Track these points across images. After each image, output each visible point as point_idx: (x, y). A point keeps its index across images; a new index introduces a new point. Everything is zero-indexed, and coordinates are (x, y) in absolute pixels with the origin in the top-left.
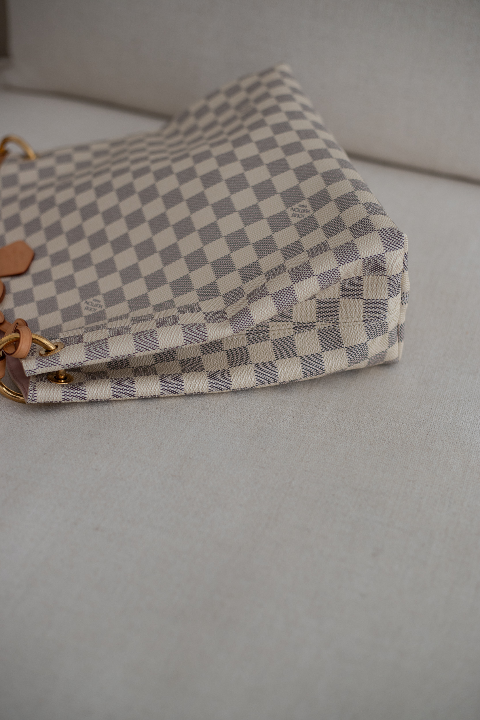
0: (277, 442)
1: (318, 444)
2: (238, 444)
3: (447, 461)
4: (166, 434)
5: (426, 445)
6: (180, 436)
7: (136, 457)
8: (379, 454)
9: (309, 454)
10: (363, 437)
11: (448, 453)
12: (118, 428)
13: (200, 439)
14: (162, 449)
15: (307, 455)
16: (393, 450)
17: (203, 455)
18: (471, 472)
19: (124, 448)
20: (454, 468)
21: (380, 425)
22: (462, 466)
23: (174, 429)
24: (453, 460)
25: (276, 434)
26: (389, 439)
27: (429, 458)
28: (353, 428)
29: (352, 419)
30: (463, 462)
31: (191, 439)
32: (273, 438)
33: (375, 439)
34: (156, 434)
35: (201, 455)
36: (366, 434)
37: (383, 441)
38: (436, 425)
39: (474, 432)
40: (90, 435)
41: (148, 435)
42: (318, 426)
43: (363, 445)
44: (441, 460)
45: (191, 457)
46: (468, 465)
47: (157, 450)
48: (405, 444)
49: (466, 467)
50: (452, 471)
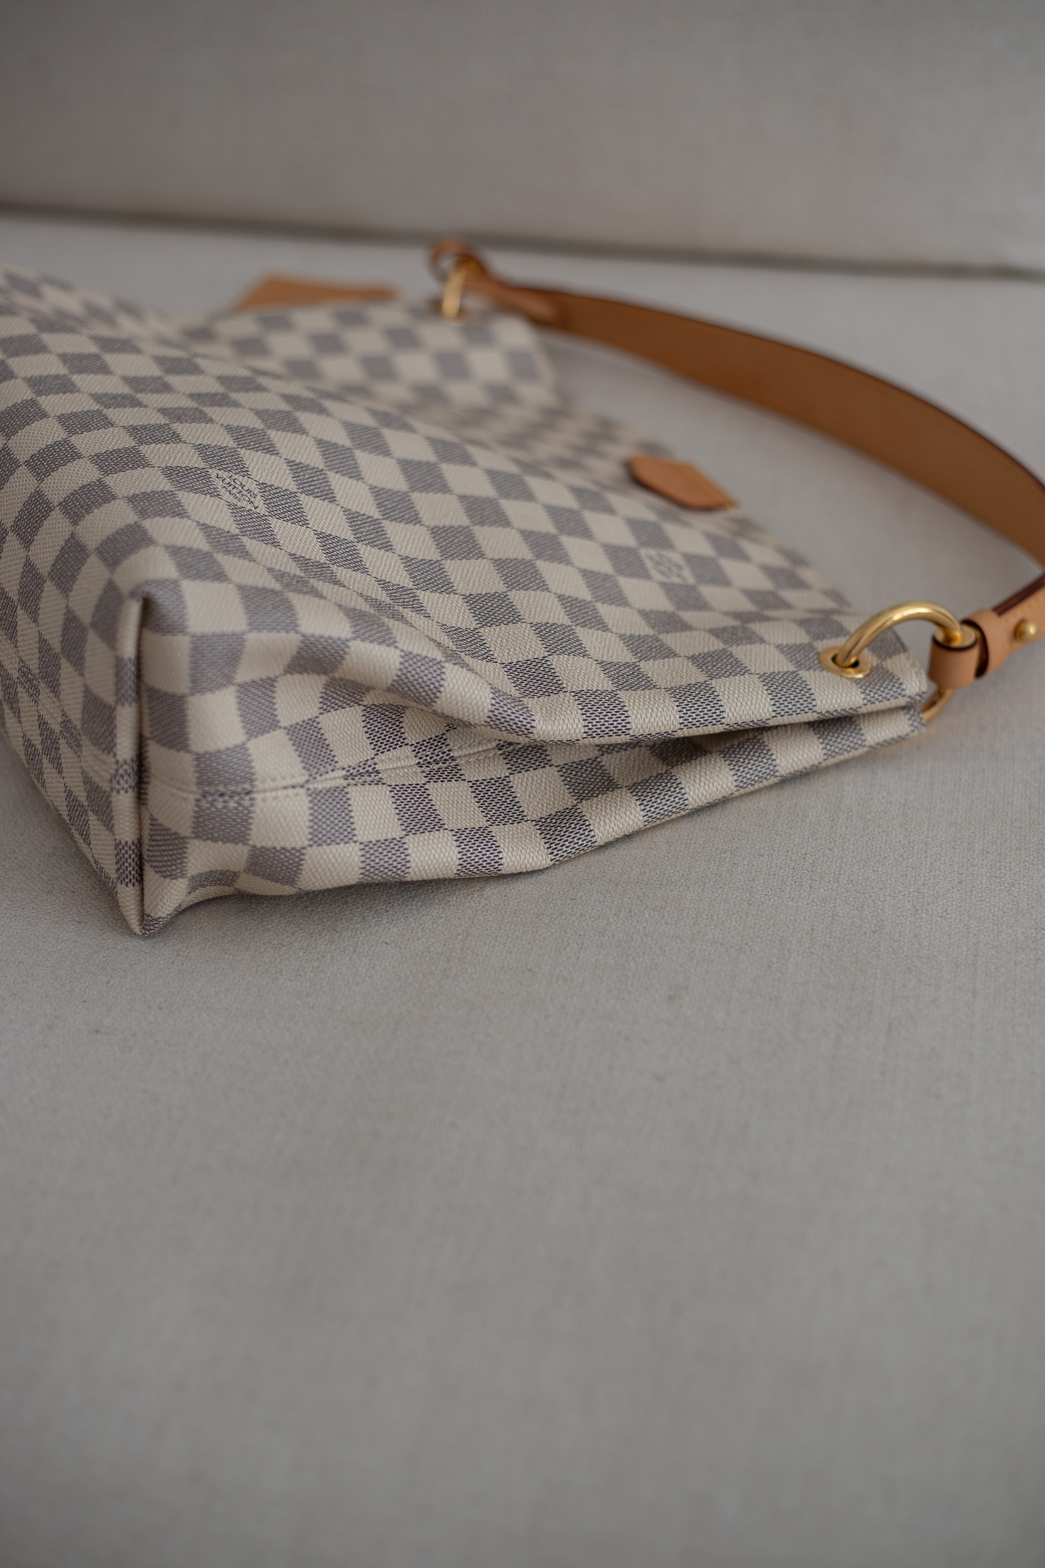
3: (796, 805)
18: (847, 819)
20: (813, 815)
22: (826, 810)
24: (808, 801)
27: (757, 805)
30: (828, 803)
44: (783, 806)
46: (839, 807)
49: (836, 811)
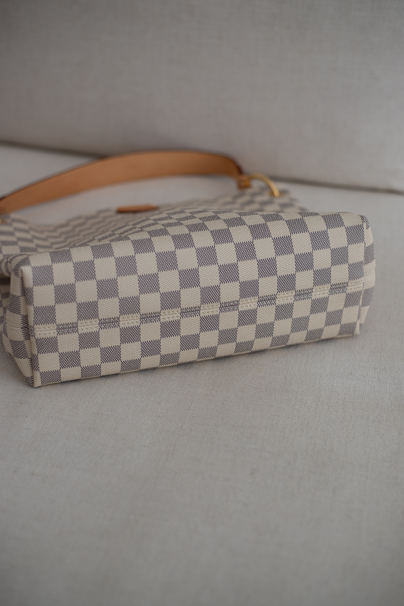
0: (168, 397)
1: (201, 396)
2: (138, 400)
4: (81, 398)
5: (285, 387)
6: (92, 398)
7: (58, 417)
8: (249, 398)
9: (195, 404)
10: (235, 386)
11: (303, 392)
12: (42, 397)
13: (108, 399)
14: (79, 409)
15: (193, 405)
16: (259, 394)
17: (111, 411)
19: (48, 410)
21: (248, 376)
23: (86, 394)
25: (167, 391)
26: (256, 386)
28: (227, 380)
29: (226, 374)
31: (101, 400)
32: (165, 394)
33: (245, 387)
34: (73, 398)
35: (110, 411)
36: (238, 384)
37: (252, 388)
38: (292, 372)
39: (321, 375)
40: (20, 403)
41: (66, 400)
42: (200, 382)
43: (236, 393)
45: (102, 413)
47: (74, 410)
48: (269, 389)
50: (307, 405)
